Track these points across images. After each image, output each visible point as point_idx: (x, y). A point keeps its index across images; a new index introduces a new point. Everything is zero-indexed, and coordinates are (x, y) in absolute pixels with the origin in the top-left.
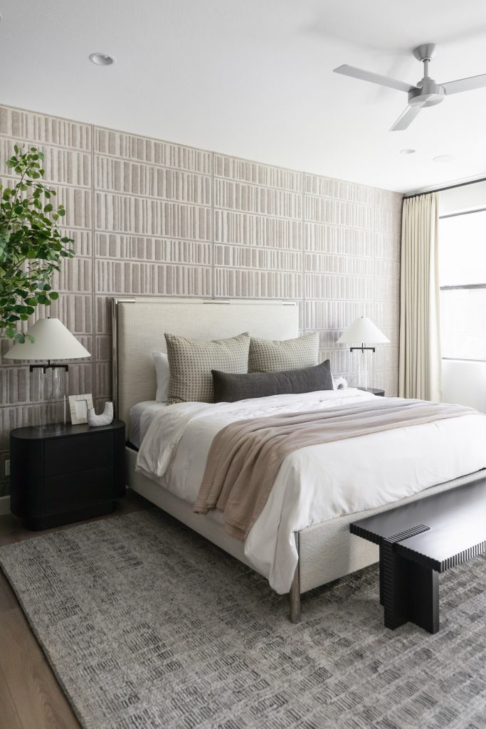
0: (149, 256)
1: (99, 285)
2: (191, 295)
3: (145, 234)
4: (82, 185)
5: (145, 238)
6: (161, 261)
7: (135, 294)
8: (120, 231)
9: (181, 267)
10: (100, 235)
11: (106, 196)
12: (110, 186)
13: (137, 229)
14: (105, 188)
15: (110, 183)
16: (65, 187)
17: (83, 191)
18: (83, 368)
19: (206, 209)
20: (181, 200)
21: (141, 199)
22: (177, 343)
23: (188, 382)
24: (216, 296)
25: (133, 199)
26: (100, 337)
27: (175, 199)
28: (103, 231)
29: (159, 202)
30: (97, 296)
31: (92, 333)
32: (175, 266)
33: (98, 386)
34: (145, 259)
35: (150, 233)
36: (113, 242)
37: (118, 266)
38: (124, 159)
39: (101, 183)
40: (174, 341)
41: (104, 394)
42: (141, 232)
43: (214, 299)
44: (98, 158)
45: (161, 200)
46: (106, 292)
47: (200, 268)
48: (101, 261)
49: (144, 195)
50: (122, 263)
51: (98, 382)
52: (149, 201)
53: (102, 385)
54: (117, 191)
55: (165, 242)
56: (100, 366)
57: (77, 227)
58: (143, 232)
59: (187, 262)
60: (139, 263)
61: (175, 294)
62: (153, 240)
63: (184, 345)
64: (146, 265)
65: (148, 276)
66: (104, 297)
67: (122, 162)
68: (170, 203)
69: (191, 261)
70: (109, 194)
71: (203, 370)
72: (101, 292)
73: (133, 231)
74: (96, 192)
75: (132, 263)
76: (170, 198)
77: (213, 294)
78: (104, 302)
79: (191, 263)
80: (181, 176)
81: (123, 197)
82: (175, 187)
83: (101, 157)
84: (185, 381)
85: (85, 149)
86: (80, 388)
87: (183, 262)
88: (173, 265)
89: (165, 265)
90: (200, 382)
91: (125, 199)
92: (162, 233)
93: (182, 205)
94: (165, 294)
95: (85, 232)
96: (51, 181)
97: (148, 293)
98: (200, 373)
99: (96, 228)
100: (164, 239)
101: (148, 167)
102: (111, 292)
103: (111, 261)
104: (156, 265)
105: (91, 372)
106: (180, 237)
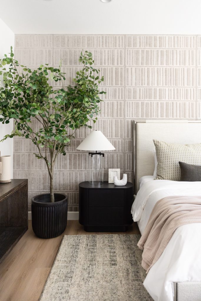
0: (155, 97)
1: (127, 114)
2: (181, 118)
3: (153, 86)
4: (119, 65)
5: (153, 88)
6: (163, 100)
7: (146, 118)
8: (139, 86)
9: (175, 102)
10: (128, 89)
11: (131, 69)
12: (134, 64)
13: (148, 84)
14: (131, 65)
15: (134, 62)
16: (111, 67)
17: (120, 68)
18: (119, 156)
19: (191, 68)
20: (175, 65)
21: (151, 68)
22: (160, 145)
23: (165, 167)
24: (198, 118)
25: (146, 68)
26: (127, 140)
27: (171, 65)
28: (130, 87)
29: (161, 68)
30: (126, 120)
31: (123, 138)
32: (171, 102)
33: (126, 165)
34: (153, 99)
35: (156, 85)
36: (135, 92)
37: (138, 104)
38: (141, 49)
39: (129, 63)
40: (158, 144)
41: (130, 169)
42: (151, 85)
43: (197, 120)
44: (127, 50)
45: (163, 67)
46: (131, 117)
47: (187, 103)
48: (129, 102)
49: (153, 66)
50: (140, 102)
51: (126, 163)
52: (156, 68)
53: (129, 165)
54: (137, 66)
55: (165, 89)
56: (127, 155)
57: (117, 86)
58: (152, 85)
59: (179, 100)
60: (149, 102)
61: (171, 117)
62: (158, 89)
63: (164, 147)
64: (153, 103)
65: (155, 109)
66: (130, 120)
67: (140, 50)
68: (168, 68)
69: (181, 98)
70: (133, 68)
71: (174, 161)
72: (128, 117)
73: (146, 85)
74: (126, 68)
75: (145, 102)
76: (168, 65)
77: (196, 117)
78: (130, 123)
79: (182, 100)
80: (175, 52)
81: (141, 68)
82: (171, 58)
83: (129, 49)
84: (163, 167)
85: (121, 47)
86: (117, 166)
87: (176, 99)
88: (170, 102)
89: (165, 102)
90: (173, 168)
91: (142, 69)
92: (163, 85)
93: (176, 68)
94: (165, 117)
95: (121, 88)
96: (104, 66)
97: (155, 117)
98: (173, 163)
99: (126, 86)
100: (164, 88)
101: (155, 50)
102: (134, 117)
103: (134, 102)
104: (159, 103)
105: (123, 158)
106: (175, 86)
